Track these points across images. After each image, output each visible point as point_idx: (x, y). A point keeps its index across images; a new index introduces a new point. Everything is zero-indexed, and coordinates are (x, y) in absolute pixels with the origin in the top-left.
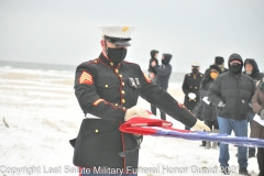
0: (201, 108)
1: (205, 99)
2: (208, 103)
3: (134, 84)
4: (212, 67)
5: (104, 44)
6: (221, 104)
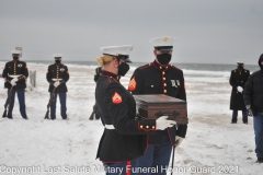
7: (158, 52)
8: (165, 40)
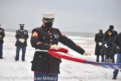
0: (104, 49)
1: (106, 45)
2: (107, 47)
3: (56, 37)
4: (108, 30)
5: (43, 21)
6: (118, 48)
7: (46, 21)
8: (51, 15)
